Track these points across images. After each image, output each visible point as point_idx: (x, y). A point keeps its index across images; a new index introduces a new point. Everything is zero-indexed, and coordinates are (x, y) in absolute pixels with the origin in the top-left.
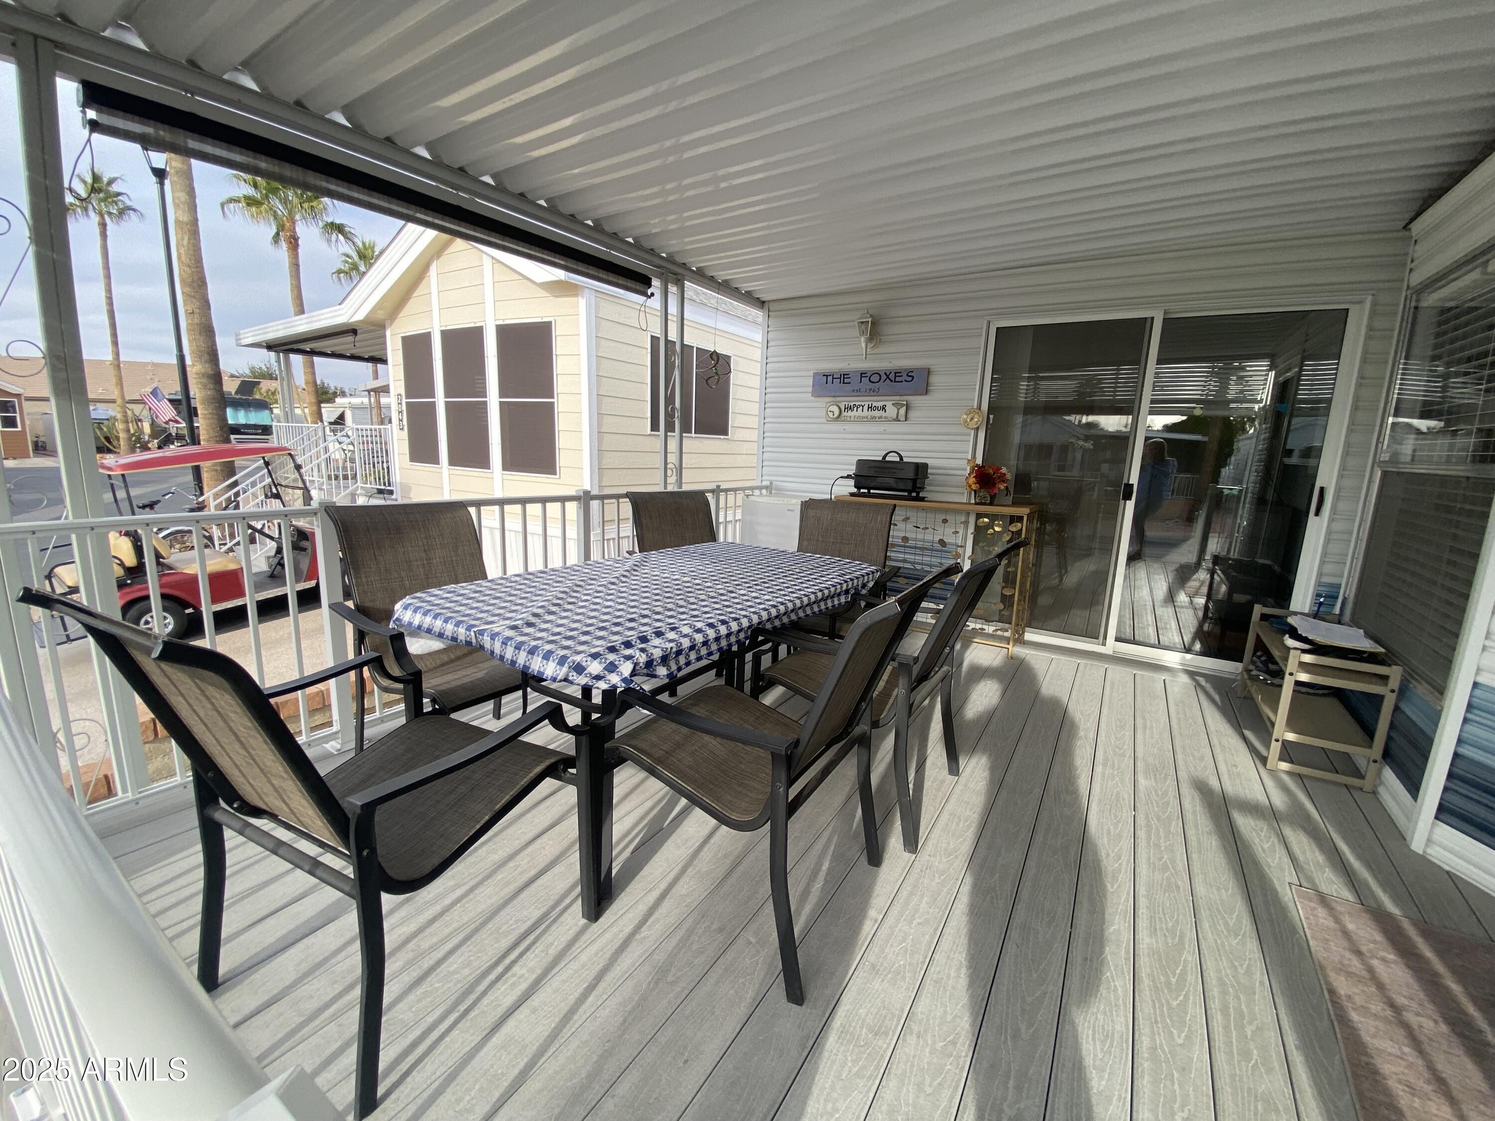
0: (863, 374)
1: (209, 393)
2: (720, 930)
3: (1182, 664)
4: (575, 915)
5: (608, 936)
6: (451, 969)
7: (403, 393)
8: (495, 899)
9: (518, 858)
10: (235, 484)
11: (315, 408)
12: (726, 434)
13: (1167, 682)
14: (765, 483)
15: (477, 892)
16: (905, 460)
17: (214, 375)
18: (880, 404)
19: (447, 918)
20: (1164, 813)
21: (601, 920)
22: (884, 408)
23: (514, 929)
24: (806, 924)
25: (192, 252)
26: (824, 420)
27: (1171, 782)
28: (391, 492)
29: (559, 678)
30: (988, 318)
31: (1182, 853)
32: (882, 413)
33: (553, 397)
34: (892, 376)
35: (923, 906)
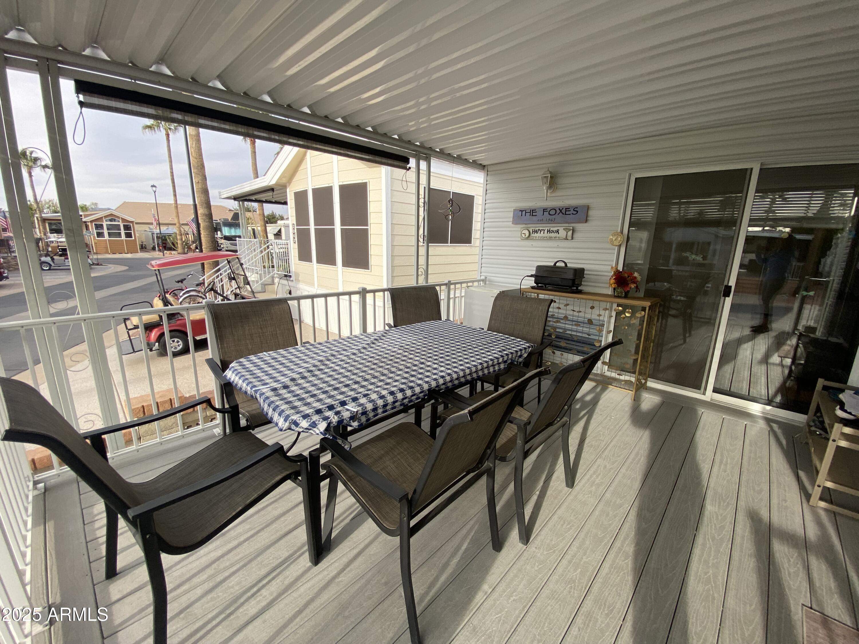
0: (544, 210)
1: (206, 224)
2: (386, 584)
3: (763, 413)
4: (306, 560)
5: (320, 577)
6: (230, 585)
7: (295, 223)
8: (267, 541)
9: (287, 515)
10: (219, 270)
11: (263, 228)
12: (470, 243)
13: (747, 426)
14: (483, 278)
15: (259, 534)
16: (568, 265)
17: (209, 214)
18: (555, 229)
19: (238, 550)
20: (719, 535)
21: (320, 565)
22: (557, 231)
23: (270, 563)
24: (440, 589)
25: (197, 150)
26: (519, 239)
27: (731, 510)
28: (290, 276)
29: (284, 429)
30: (630, 172)
31: (724, 571)
32: (556, 235)
33: (367, 226)
34: (563, 211)
35: (521, 586)
